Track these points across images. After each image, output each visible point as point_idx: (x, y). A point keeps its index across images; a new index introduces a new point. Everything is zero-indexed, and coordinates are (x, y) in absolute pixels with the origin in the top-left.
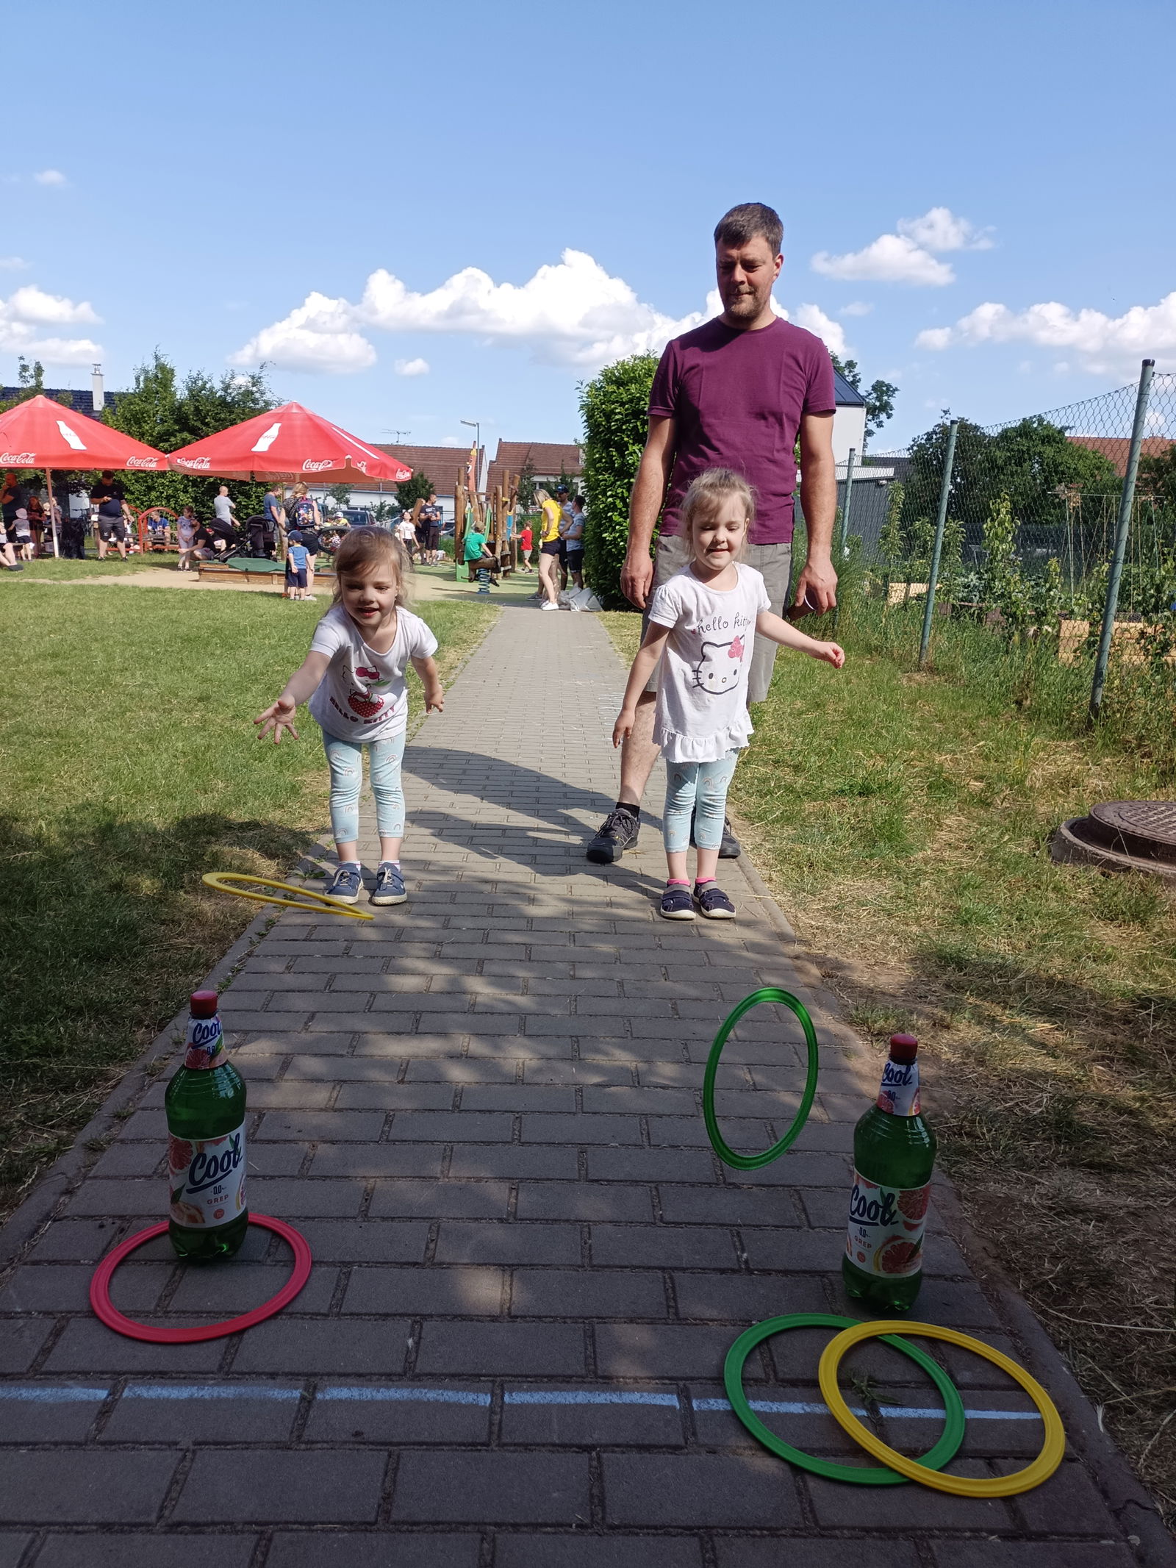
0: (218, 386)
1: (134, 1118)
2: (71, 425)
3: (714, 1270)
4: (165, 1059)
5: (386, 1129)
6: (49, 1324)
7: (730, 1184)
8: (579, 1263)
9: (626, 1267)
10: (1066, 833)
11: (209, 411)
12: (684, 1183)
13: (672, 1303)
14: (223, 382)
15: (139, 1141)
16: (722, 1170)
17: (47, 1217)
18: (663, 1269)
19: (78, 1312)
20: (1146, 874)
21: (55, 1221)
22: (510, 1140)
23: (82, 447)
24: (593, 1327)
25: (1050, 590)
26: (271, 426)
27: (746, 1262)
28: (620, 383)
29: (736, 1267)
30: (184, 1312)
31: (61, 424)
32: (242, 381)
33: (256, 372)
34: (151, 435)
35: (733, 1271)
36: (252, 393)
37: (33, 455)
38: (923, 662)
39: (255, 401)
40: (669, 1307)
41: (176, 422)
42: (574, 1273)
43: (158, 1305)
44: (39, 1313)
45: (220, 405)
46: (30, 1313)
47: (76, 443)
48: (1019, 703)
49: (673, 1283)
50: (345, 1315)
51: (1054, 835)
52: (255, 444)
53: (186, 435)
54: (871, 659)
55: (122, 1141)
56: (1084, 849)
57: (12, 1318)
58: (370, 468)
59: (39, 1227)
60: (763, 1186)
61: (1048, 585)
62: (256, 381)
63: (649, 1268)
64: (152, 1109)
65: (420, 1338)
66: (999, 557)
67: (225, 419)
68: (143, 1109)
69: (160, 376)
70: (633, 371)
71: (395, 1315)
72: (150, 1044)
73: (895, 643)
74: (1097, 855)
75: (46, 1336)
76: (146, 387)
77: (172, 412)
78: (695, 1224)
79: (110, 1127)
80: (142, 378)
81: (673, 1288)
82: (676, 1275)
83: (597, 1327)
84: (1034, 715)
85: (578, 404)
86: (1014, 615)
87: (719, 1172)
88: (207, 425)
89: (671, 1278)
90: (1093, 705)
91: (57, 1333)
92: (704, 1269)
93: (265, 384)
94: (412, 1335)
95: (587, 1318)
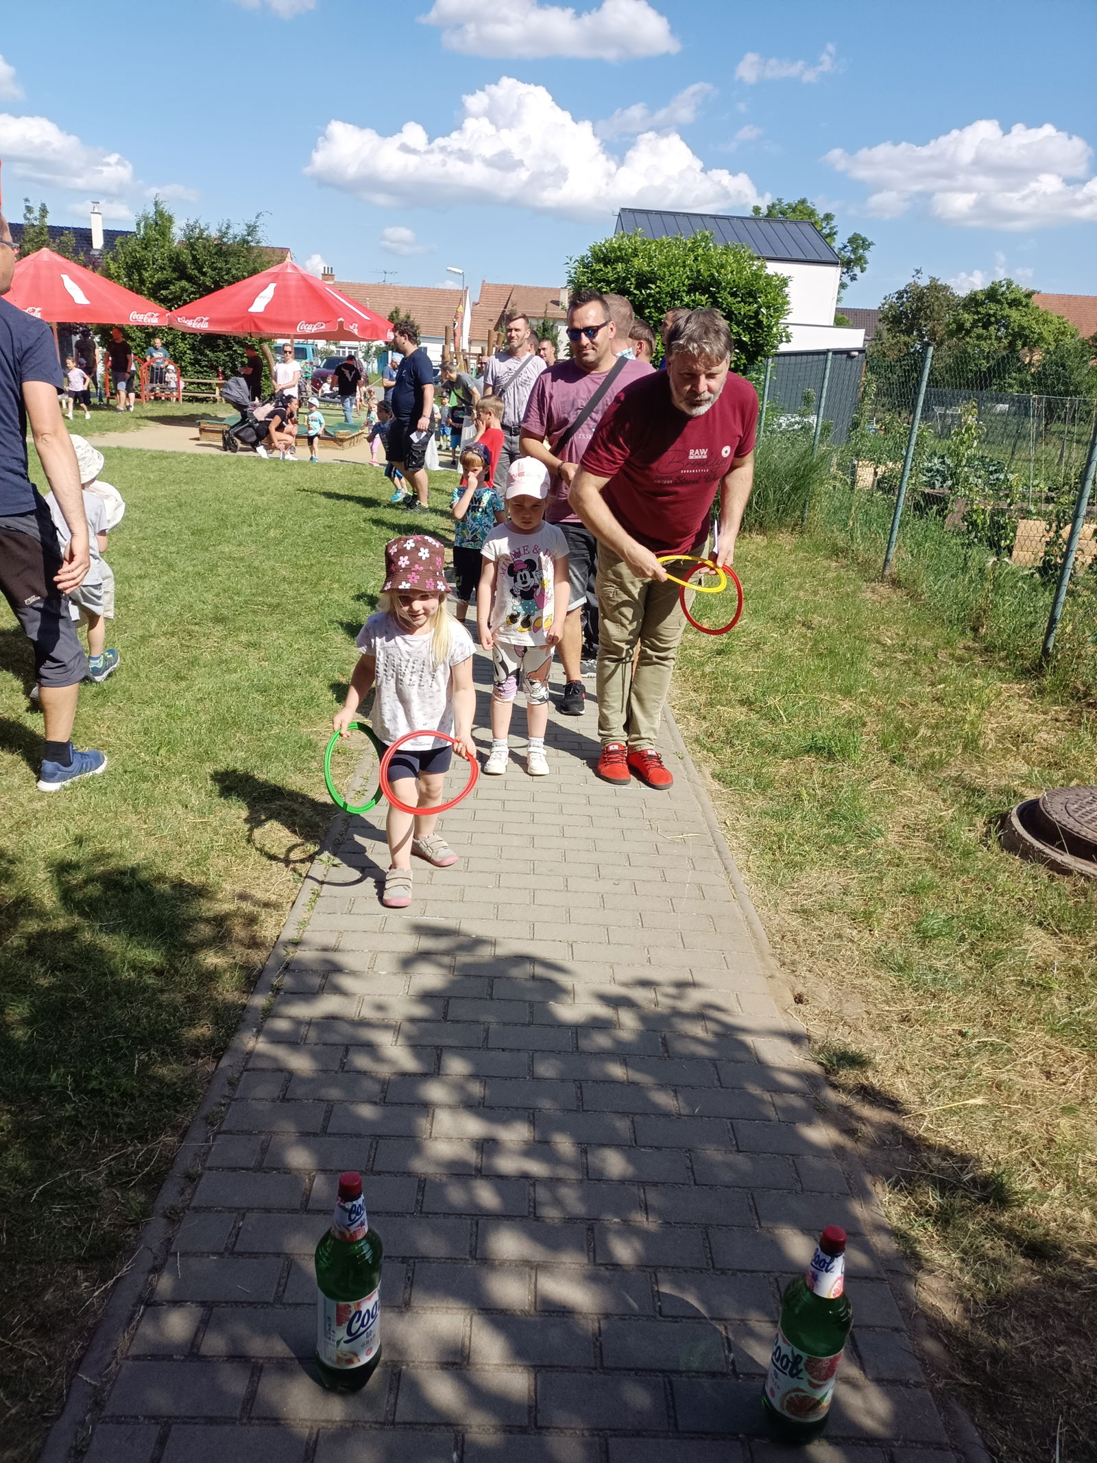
0: (214, 233)
1: (203, 1180)
2: (76, 280)
3: (706, 1373)
4: (224, 1105)
5: (420, 1197)
6: (156, 1430)
7: (718, 1269)
8: (592, 1365)
9: (631, 1370)
10: (1015, 821)
11: (205, 260)
12: (678, 1268)
13: (672, 1414)
14: (220, 231)
15: (208, 1209)
16: (711, 1253)
17: (141, 1300)
18: (662, 1371)
19: (177, 1418)
20: (1088, 878)
21: (148, 1305)
22: (526, 1214)
23: (86, 302)
24: (606, 1440)
25: (1010, 505)
26: (266, 287)
27: (733, 1363)
28: (606, 261)
29: (725, 1370)
30: (265, 1419)
31: (65, 278)
32: (238, 230)
33: (251, 220)
34: (151, 283)
35: (723, 1375)
36: (248, 242)
37: (39, 309)
38: (887, 572)
39: (250, 249)
40: (669, 1417)
41: (174, 270)
42: (589, 1377)
43: (243, 1408)
44: (145, 1418)
45: (216, 254)
46: (137, 1417)
47: (80, 298)
48: (975, 630)
49: (672, 1389)
50: (399, 1423)
51: (1004, 819)
52: (251, 304)
53: (184, 283)
54: (837, 562)
55: (196, 1209)
56: (1031, 845)
57: (122, 1423)
58: (363, 329)
59: (134, 1312)
60: (747, 1271)
61: (1009, 501)
62: (252, 229)
63: (652, 1370)
64: (218, 1168)
65: (463, 1452)
66: (964, 463)
67: (221, 269)
68: (210, 1169)
69: (159, 222)
70: (620, 249)
71: (440, 1424)
72: (209, 1082)
73: (860, 546)
74: (1044, 853)
75: (153, 1445)
76: (146, 234)
77: (171, 260)
78: (689, 1318)
79: (182, 1192)
80: (142, 225)
81: (672, 1394)
82: (674, 1378)
83: (612, 1441)
84: (988, 650)
85: (566, 278)
86: (974, 524)
87: (709, 1255)
88: (204, 274)
89: (670, 1382)
90: (1045, 651)
91: (162, 1441)
92: (697, 1372)
93: (259, 234)
94: (456, 1449)
95: (601, 1430)
